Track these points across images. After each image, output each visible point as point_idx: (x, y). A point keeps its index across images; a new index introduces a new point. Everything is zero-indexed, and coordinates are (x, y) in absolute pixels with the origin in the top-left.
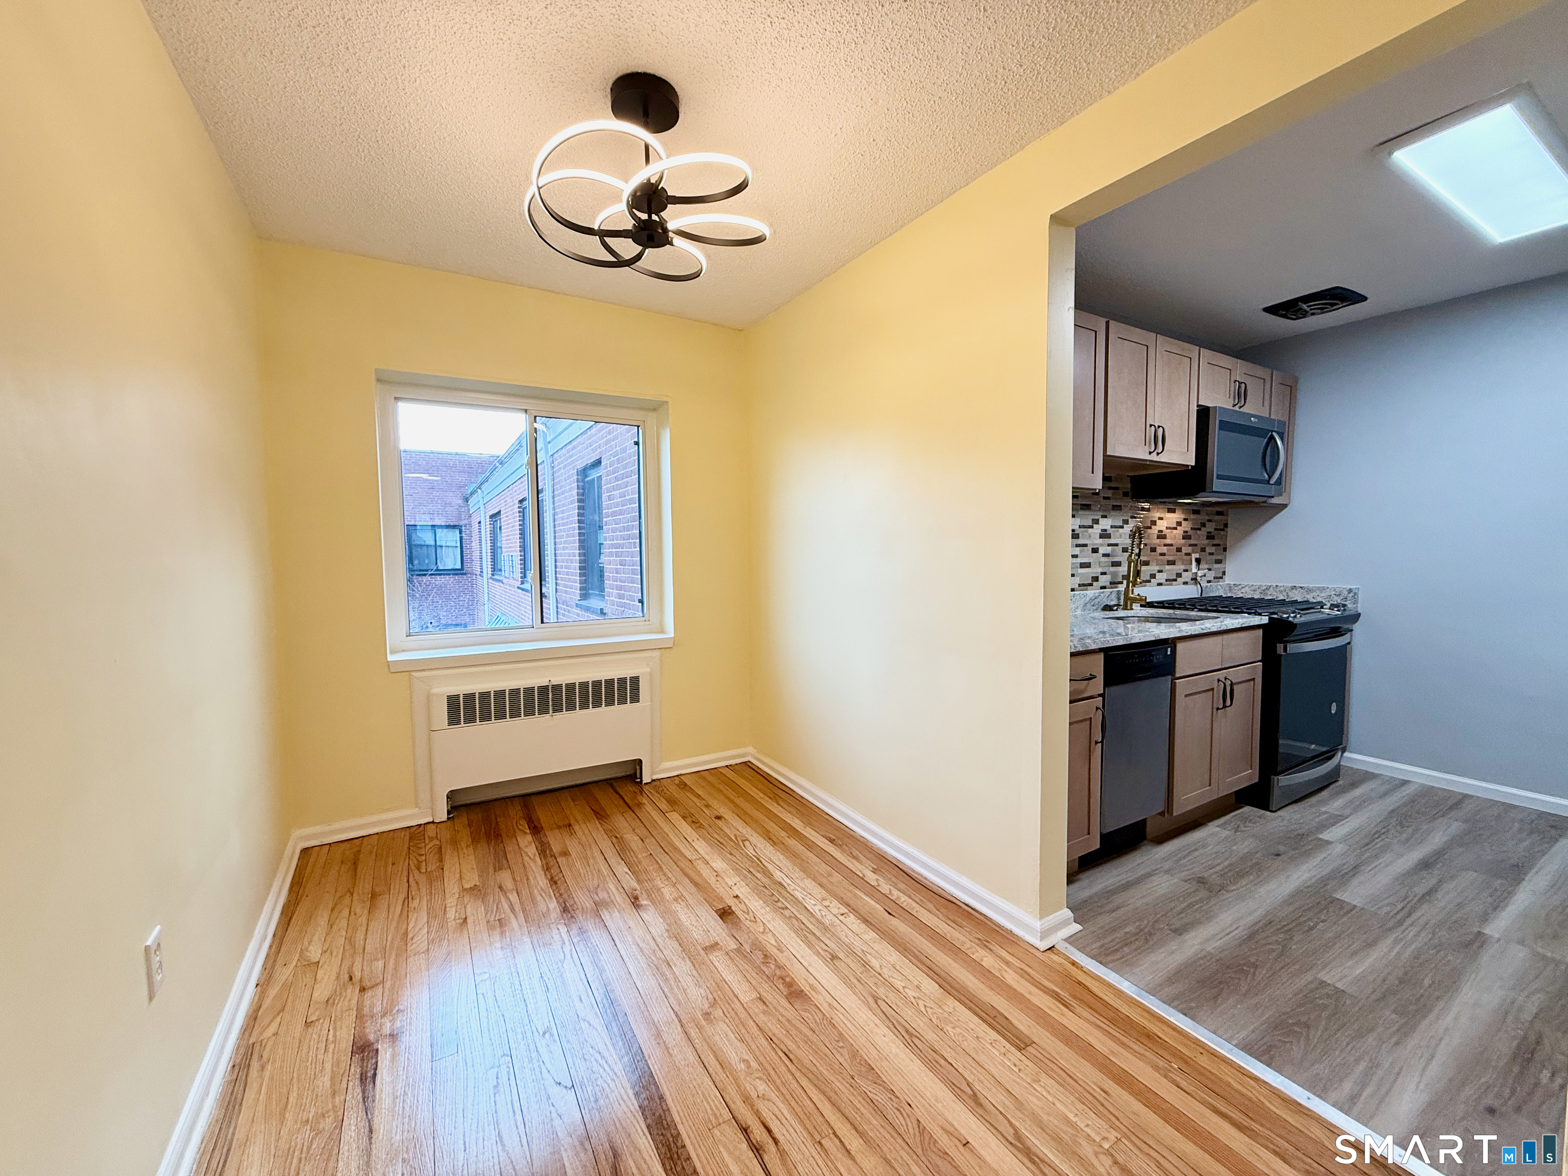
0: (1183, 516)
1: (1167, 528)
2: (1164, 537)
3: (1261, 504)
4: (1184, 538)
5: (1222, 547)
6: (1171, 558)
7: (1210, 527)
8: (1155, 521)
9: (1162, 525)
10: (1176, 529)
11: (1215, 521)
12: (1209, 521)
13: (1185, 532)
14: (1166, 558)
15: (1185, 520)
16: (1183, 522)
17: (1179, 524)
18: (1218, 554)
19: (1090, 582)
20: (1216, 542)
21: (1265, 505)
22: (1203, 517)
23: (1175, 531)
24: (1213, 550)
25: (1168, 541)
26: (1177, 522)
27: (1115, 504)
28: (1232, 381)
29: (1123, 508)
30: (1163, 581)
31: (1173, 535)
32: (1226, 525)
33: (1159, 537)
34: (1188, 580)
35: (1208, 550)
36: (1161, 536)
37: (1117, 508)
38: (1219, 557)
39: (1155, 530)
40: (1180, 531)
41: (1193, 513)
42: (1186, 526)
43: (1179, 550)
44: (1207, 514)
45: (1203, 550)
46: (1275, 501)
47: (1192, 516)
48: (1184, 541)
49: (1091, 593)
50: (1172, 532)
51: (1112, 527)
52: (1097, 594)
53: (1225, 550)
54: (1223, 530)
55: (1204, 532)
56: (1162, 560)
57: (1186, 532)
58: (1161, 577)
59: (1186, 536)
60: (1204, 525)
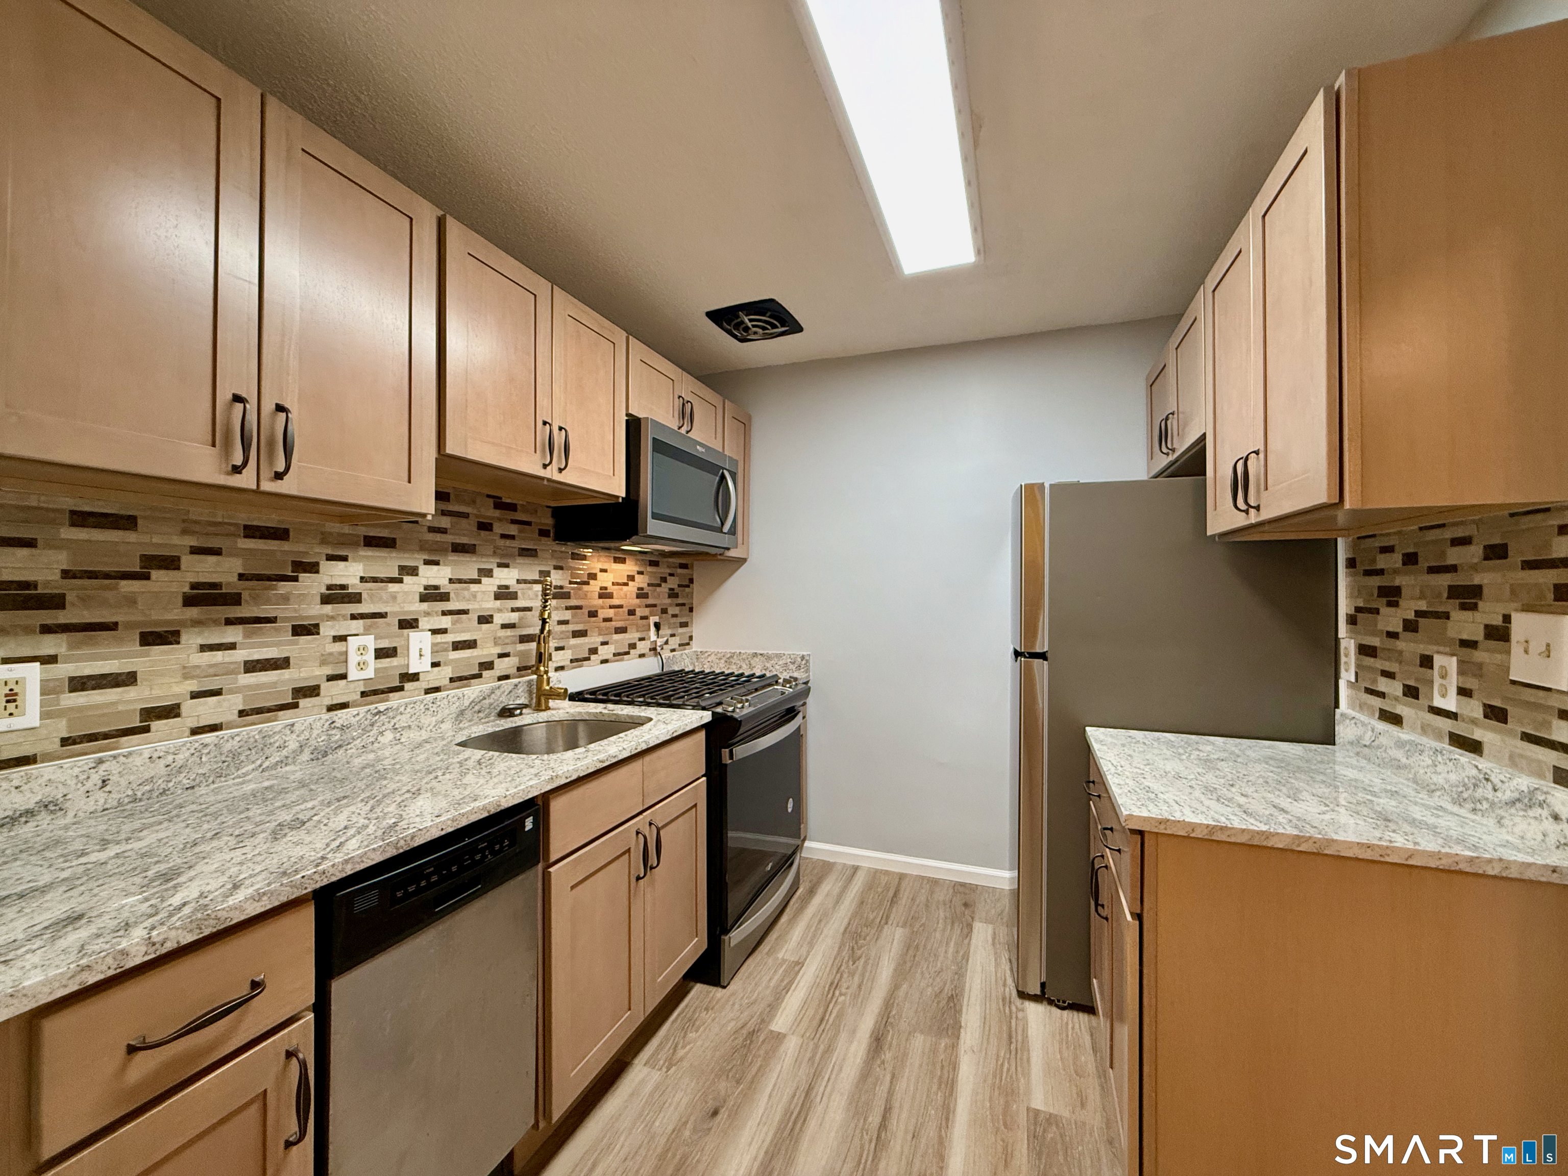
0: (637, 568)
1: (613, 584)
2: (610, 596)
3: (719, 557)
4: (638, 596)
5: (687, 607)
6: (620, 624)
7: (673, 583)
8: (595, 575)
9: (605, 580)
10: (626, 584)
11: (679, 575)
12: (671, 575)
13: (639, 589)
14: (614, 624)
15: (640, 573)
16: (637, 576)
17: (631, 578)
18: (682, 616)
19: (476, 672)
20: (680, 601)
21: (722, 558)
22: (663, 570)
23: (625, 588)
24: (676, 610)
25: (615, 602)
26: (628, 576)
27: (523, 546)
28: (676, 397)
29: (539, 553)
30: (610, 656)
31: (622, 593)
32: (691, 581)
33: (601, 596)
34: (646, 651)
35: (671, 611)
36: (605, 594)
37: (528, 553)
38: (684, 620)
39: (594, 587)
40: (633, 587)
41: (650, 565)
42: (641, 581)
43: (632, 612)
44: (668, 567)
45: (664, 611)
46: (732, 553)
47: (649, 569)
48: (638, 601)
49: (473, 691)
50: (621, 589)
51: (518, 581)
52: (487, 692)
53: (691, 610)
54: (688, 586)
55: (665, 588)
56: (607, 628)
57: (642, 589)
58: (605, 652)
59: (641, 594)
60: (664, 580)
